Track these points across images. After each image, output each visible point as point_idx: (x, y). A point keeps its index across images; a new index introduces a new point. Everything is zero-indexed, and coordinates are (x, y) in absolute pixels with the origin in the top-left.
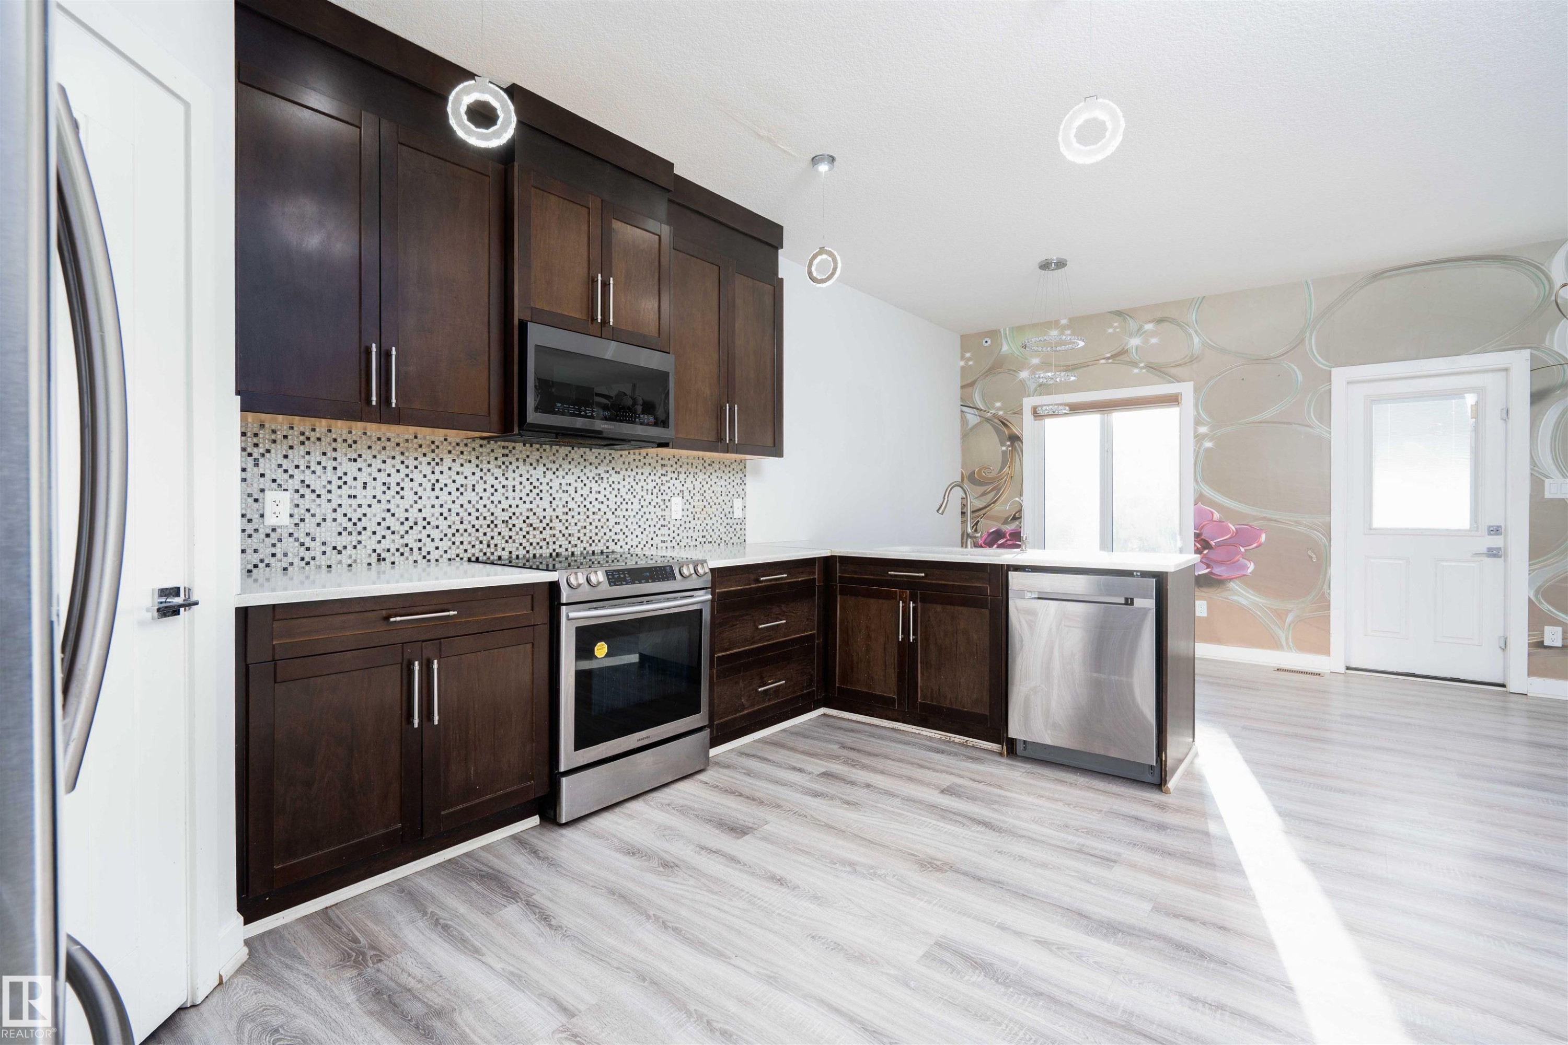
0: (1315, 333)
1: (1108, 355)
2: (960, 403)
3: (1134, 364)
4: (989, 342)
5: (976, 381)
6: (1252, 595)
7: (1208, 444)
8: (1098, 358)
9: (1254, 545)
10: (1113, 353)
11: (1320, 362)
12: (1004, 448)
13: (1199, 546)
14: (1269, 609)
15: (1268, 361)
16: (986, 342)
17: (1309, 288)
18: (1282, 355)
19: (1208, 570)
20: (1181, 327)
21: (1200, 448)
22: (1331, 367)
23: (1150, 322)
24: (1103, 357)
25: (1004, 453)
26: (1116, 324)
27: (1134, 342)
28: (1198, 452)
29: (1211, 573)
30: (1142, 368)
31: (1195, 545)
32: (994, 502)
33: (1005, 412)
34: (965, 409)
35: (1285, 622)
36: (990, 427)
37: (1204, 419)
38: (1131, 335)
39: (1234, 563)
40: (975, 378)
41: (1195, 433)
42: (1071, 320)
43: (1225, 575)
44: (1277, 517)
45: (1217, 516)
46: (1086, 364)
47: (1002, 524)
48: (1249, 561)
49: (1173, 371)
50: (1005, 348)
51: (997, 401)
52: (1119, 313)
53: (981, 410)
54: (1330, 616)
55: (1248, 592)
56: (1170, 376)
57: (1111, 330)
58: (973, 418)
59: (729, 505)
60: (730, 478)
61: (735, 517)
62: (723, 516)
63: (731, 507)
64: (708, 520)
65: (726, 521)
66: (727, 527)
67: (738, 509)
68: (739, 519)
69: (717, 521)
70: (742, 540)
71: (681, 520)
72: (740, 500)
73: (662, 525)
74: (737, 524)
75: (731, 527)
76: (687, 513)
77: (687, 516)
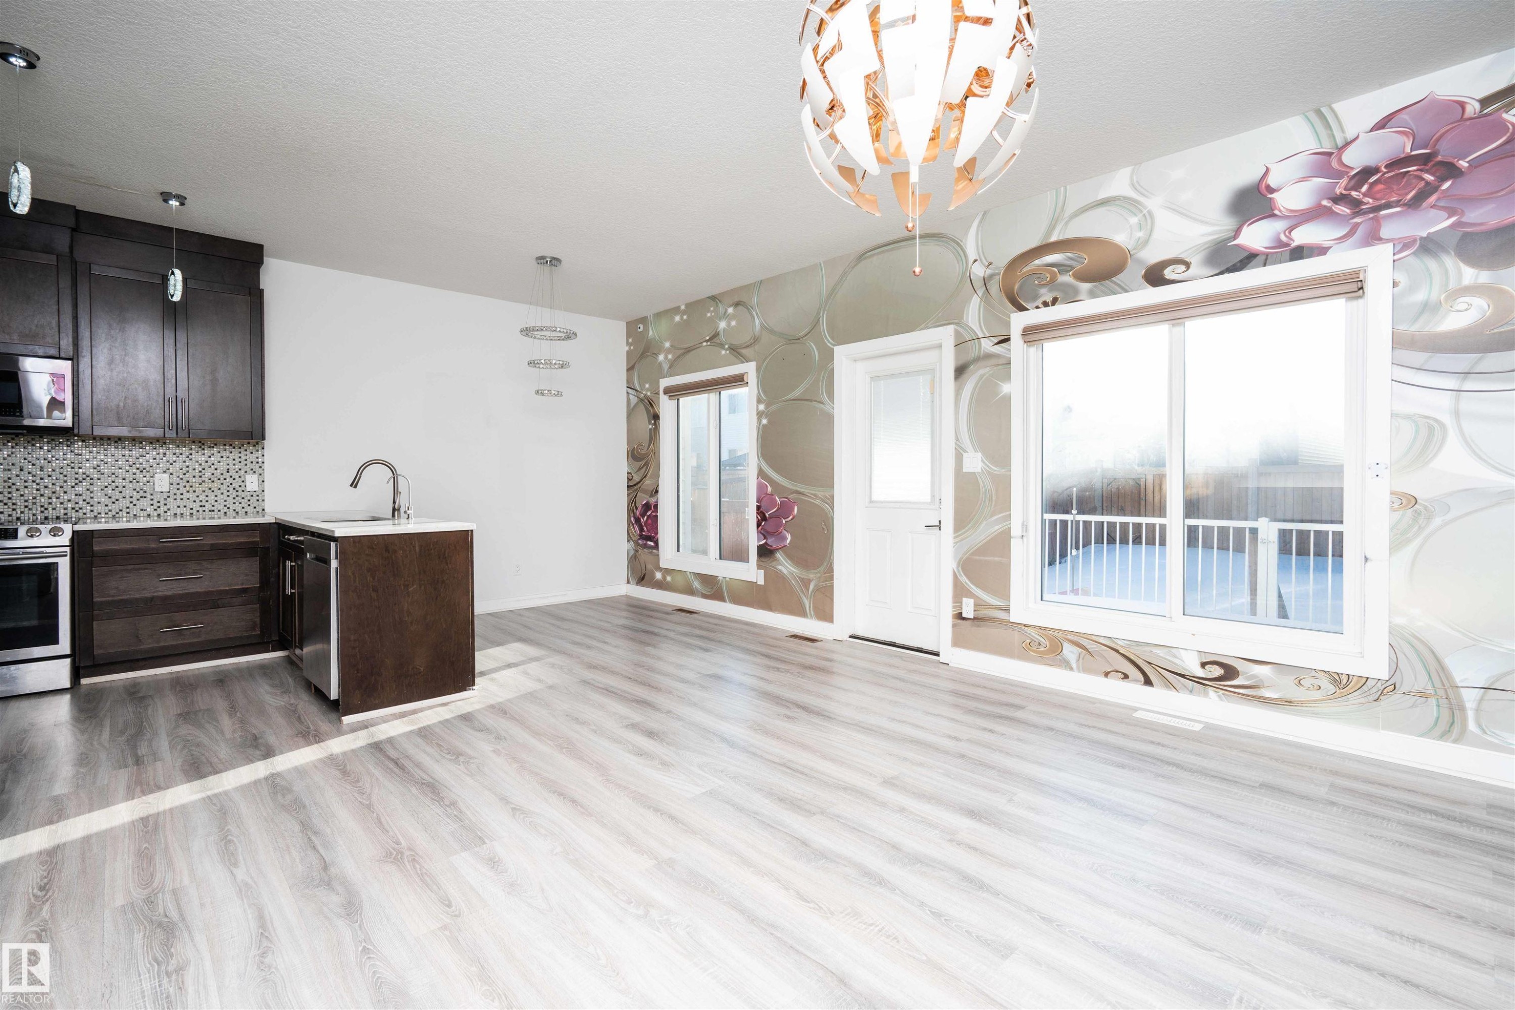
0: (826, 313)
1: (708, 338)
2: (625, 385)
3: (722, 346)
4: (642, 328)
5: (634, 364)
6: (790, 565)
7: (765, 421)
8: (701, 341)
9: (791, 517)
10: (710, 336)
11: (829, 342)
12: (650, 426)
13: (760, 518)
14: (799, 577)
15: (798, 341)
16: (639, 328)
17: (822, 270)
18: (806, 335)
19: (765, 541)
20: (748, 309)
21: (760, 425)
22: (834, 345)
23: (731, 306)
24: (704, 340)
25: (650, 430)
26: (712, 309)
27: (722, 325)
28: (759, 428)
29: (766, 543)
30: (726, 350)
31: (757, 517)
32: (645, 477)
33: (651, 393)
34: (630, 391)
35: (808, 590)
36: (642, 405)
37: (763, 399)
38: (720, 319)
39: (778, 534)
40: (634, 362)
41: (757, 410)
42: (687, 305)
43: (775, 546)
44: (804, 490)
45: (769, 489)
46: (695, 347)
47: (650, 497)
48: (787, 532)
49: (744, 351)
50: (651, 333)
51: (646, 383)
52: (713, 298)
53: (637, 391)
54: (833, 585)
55: (787, 562)
56: (742, 357)
57: (709, 315)
58: (634, 400)
59: (240, 480)
60: (240, 457)
61: (248, 490)
62: (231, 489)
63: (243, 482)
64: (209, 492)
65: (235, 493)
66: (237, 498)
67: (252, 482)
68: (255, 491)
69: (222, 494)
70: (259, 509)
71: (169, 492)
72: (255, 476)
73: (141, 497)
74: (252, 496)
75: (243, 498)
76: (178, 487)
77: (178, 489)
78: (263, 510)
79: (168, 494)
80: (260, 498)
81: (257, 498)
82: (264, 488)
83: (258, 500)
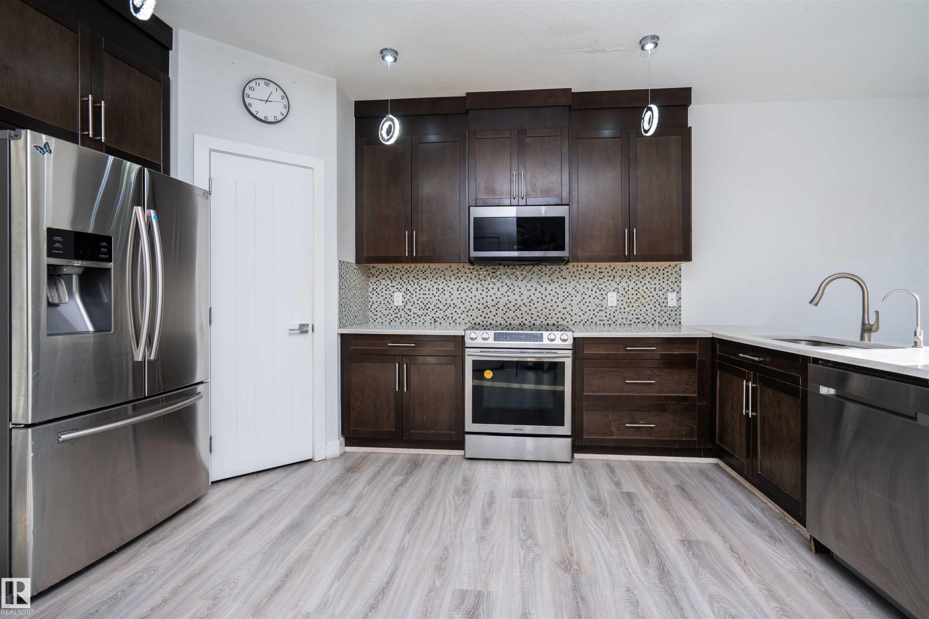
59: (663, 297)
60: (663, 278)
61: (669, 306)
62: (657, 304)
63: (665, 298)
64: (642, 307)
65: (660, 308)
66: (661, 312)
67: (672, 299)
68: (674, 307)
69: (651, 308)
70: (677, 322)
71: (616, 307)
72: (675, 294)
73: (600, 310)
74: (672, 311)
75: (665, 312)
76: (622, 302)
77: (622, 304)
78: (680, 323)
79: (616, 308)
80: (678, 313)
81: (676, 313)
82: (680, 304)
83: (676, 315)
